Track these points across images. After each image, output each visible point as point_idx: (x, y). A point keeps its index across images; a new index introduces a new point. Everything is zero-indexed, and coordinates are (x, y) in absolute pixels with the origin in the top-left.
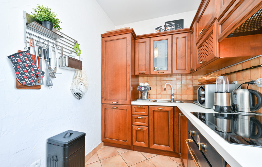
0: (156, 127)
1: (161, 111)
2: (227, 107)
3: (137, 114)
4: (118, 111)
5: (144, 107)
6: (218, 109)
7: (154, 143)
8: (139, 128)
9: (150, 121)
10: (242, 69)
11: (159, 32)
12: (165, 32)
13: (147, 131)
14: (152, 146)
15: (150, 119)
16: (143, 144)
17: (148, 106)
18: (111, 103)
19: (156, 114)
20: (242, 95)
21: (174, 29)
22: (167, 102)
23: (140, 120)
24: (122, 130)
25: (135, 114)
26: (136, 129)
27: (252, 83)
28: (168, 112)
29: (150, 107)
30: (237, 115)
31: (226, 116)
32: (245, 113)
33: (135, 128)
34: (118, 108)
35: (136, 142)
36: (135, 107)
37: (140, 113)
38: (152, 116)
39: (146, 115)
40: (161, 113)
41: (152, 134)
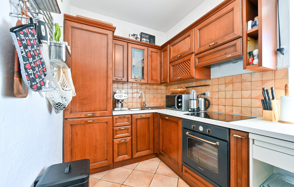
0: (138, 135)
1: (143, 118)
2: (196, 108)
3: (120, 125)
4: (93, 126)
5: (127, 116)
6: (192, 111)
7: (137, 152)
8: (122, 140)
9: (133, 130)
10: (196, 86)
11: (135, 39)
12: (141, 42)
13: (131, 141)
14: (135, 155)
15: (133, 127)
16: (126, 157)
17: (131, 115)
18: (82, 117)
19: (139, 122)
20: (201, 101)
21: (148, 43)
22: (140, 110)
23: (123, 131)
24: (101, 149)
25: (116, 126)
26: (118, 143)
27: (204, 94)
28: (149, 118)
29: (133, 115)
30: (200, 113)
31: (196, 114)
32: (202, 111)
33: (116, 142)
34: (95, 122)
35: (118, 157)
36: (117, 117)
37: (123, 124)
38: (135, 125)
39: (129, 124)
40: (143, 120)
41: (136, 143)
